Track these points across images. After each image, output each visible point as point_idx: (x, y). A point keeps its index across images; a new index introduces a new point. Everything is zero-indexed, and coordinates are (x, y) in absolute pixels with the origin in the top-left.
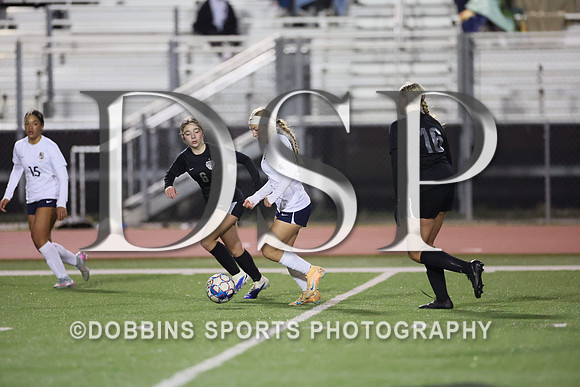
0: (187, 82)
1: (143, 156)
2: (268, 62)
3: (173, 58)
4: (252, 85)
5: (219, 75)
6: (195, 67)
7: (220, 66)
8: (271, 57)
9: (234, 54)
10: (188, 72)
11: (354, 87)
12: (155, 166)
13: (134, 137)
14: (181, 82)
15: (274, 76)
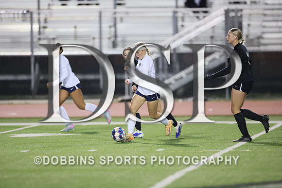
0: (182, 30)
1: (160, 67)
2: (221, 21)
3: (175, 19)
4: (213, 32)
5: (197, 27)
6: (186, 24)
7: (198, 23)
8: (223, 18)
9: (204, 17)
10: (182, 26)
11: (263, 33)
12: (166, 72)
13: (156, 58)
14: (179, 31)
15: (224, 28)
